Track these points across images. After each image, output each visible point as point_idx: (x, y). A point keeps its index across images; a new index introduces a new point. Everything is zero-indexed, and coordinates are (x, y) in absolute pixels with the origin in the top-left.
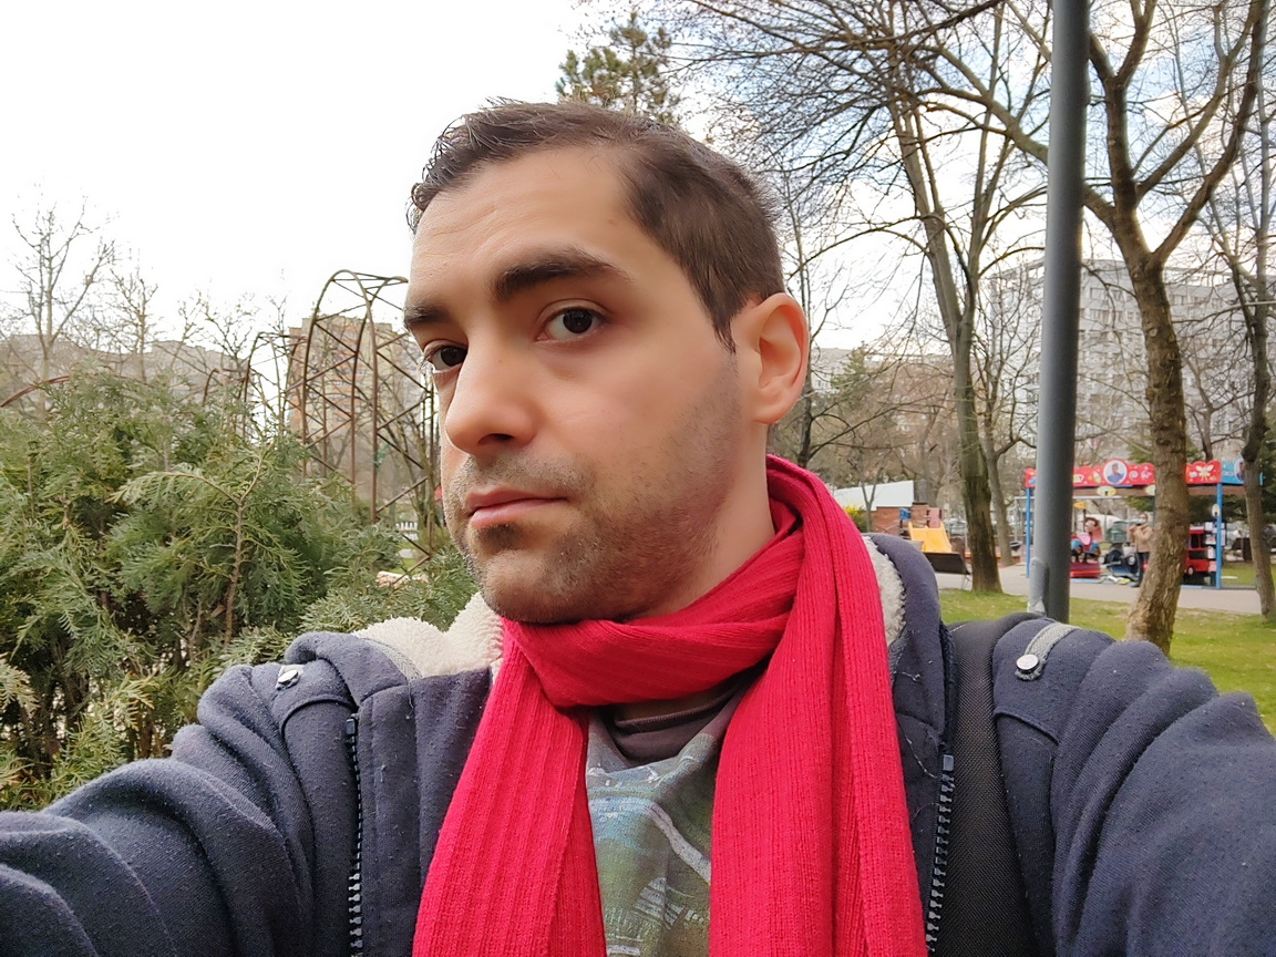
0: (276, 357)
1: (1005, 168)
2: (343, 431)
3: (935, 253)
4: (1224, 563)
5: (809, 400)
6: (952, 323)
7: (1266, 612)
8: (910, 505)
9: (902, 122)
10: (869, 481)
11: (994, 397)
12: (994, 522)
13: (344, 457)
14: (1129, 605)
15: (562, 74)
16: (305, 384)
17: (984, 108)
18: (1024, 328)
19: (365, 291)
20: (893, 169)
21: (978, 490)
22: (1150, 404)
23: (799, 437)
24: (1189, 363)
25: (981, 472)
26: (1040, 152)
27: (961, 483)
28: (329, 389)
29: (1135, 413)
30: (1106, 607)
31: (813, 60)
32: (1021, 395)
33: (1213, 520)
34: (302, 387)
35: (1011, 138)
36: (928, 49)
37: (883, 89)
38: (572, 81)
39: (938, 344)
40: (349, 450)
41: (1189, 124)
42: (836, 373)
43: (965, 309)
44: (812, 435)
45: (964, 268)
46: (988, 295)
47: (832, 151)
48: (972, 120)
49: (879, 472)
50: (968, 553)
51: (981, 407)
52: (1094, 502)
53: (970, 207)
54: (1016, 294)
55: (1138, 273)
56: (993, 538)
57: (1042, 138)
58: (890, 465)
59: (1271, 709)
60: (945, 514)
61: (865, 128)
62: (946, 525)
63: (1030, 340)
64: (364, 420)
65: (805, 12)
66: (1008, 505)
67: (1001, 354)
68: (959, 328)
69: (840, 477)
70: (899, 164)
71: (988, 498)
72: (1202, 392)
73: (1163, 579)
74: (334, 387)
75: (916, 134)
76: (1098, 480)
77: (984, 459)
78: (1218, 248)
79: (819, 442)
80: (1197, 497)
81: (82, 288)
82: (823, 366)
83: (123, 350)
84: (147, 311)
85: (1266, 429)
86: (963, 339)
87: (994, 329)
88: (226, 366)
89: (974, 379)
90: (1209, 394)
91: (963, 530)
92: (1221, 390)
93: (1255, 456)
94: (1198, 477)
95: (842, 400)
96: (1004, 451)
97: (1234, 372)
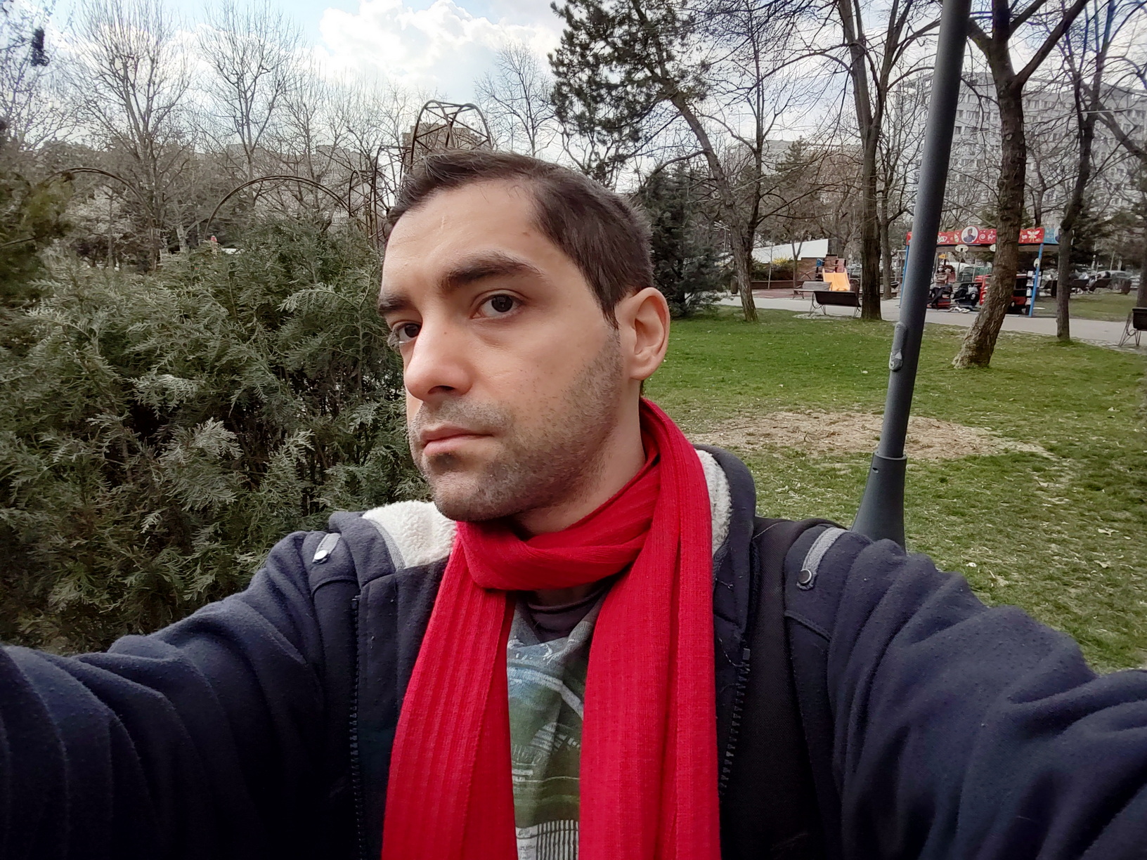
0: (392, 163)
3: (857, 72)
4: (1037, 298)
5: (759, 183)
6: (865, 124)
7: (1059, 336)
8: (825, 256)
10: (798, 239)
11: (891, 180)
12: (881, 267)
14: (967, 328)
18: (916, 130)
20: (829, 8)
21: (872, 249)
22: (1000, 189)
24: (1034, 154)
25: (876, 236)
27: (861, 241)
29: (986, 196)
30: (951, 330)
32: (910, 177)
33: (1034, 269)
39: (854, 139)
42: (780, 161)
43: (876, 113)
44: (759, 208)
45: (877, 84)
46: (894, 103)
49: (805, 233)
50: (861, 290)
51: (880, 186)
52: (953, 253)
53: (885, 37)
56: (879, 279)
58: (814, 228)
59: (1052, 404)
60: (848, 262)
62: (848, 270)
63: (921, 137)
66: (893, 256)
67: (899, 145)
68: (870, 127)
69: (777, 236)
72: (1040, 176)
73: (991, 314)
76: (957, 241)
77: (879, 226)
78: (1067, 66)
79: (764, 214)
80: (1025, 253)
81: (267, 112)
82: (770, 157)
83: (298, 154)
84: (310, 127)
85: (1081, 207)
86: (872, 138)
87: (895, 129)
88: (363, 163)
89: (878, 165)
90: (1045, 177)
91: (860, 273)
92: (1054, 175)
93: (1070, 226)
94: (1028, 239)
95: (783, 181)
96: (895, 217)
97: (1066, 160)
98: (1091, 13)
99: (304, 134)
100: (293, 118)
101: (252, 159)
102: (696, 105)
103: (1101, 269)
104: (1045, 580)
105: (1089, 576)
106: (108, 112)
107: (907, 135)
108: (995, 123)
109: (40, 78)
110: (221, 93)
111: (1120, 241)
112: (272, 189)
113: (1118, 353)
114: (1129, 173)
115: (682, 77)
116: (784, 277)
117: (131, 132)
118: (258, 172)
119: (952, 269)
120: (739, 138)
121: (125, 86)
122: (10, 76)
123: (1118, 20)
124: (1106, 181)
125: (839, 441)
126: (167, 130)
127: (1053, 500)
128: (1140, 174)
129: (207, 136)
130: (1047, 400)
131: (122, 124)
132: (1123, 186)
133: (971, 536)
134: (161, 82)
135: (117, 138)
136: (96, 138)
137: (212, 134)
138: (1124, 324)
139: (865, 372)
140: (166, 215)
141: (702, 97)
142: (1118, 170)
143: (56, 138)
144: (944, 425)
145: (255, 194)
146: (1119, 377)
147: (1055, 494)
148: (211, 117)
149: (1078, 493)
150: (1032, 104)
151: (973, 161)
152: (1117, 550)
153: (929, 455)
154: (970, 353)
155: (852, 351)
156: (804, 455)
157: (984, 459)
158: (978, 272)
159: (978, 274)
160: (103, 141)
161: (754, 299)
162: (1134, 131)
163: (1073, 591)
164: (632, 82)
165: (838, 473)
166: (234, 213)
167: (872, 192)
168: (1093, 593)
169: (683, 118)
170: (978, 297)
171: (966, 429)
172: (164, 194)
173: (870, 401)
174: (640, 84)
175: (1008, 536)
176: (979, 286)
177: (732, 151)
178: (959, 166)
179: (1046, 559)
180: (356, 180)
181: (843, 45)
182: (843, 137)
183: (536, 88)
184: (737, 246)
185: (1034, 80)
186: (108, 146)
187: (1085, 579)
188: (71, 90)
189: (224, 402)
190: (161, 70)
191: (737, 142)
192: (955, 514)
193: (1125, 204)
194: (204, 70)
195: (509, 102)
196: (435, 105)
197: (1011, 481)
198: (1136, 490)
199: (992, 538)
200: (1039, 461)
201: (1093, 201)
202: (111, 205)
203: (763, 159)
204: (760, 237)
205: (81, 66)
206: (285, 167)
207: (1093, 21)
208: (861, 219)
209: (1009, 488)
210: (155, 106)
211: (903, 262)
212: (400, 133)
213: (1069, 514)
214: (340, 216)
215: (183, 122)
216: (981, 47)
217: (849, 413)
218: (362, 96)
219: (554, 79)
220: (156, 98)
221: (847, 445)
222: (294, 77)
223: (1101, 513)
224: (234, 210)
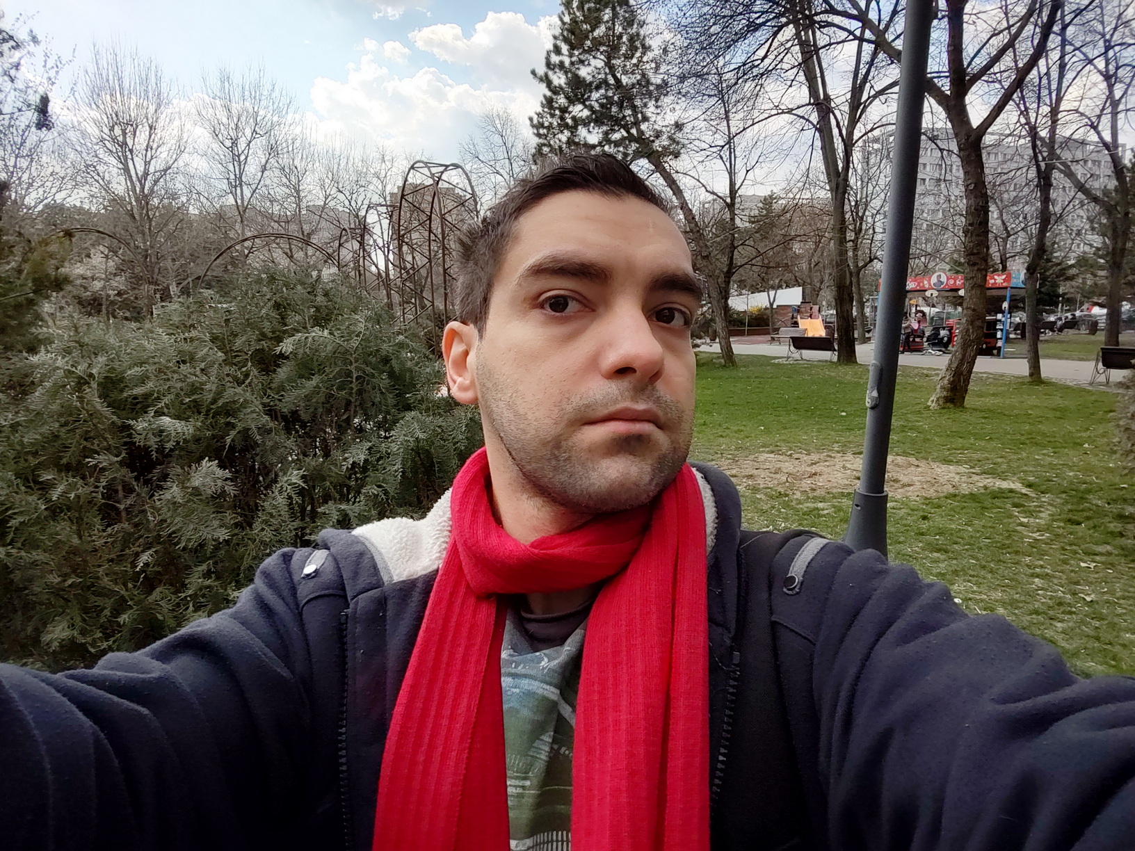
0: (380, 220)
3: (823, 129)
4: (1008, 340)
5: (733, 235)
6: (833, 177)
7: (1031, 375)
8: (799, 304)
9: (803, 33)
10: (773, 288)
11: (861, 230)
12: (855, 313)
14: (941, 370)
15: (562, 8)
18: (882, 182)
20: (795, 70)
21: (844, 297)
22: (966, 236)
24: (996, 203)
25: (848, 283)
26: (897, 55)
27: (834, 289)
29: (953, 242)
30: (925, 372)
32: (878, 227)
33: (1003, 312)
35: (879, 45)
38: (569, 13)
41: (1010, 33)
42: (752, 214)
43: (843, 168)
44: (734, 258)
45: (843, 140)
46: (860, 157)
48: (851, 33)
49: (780, 282)
50: (836, 336)
51: (850, 235)
52: (924, 299)
53: (849, 96)
55: (964, 144)
56: (853, 325)
57: (900, 45)
58: (788, 276)
59: (1028, 442)
60: (822, 309)
61: (776, 41)
62: (823, 317)
63: (887, 189)
66: (865, 302)
67: (867, 196)
68: (839, 181)
69: (753, 286)
70: (799, 66)
71: (852, 299)
72: (1004, 223)
73: (964, 356)
75: (812, 43)
76: (927, 286)
78: (1023, 120)
79: (739, 264)
80: (993, 297)
81: (260, 174)
82: (743, 210)
83: (288, 213)
84: (301, 188)
85: (1044, 251)
86: (840, 191)
87: (862, 182)
88: (352, 221)
89: (847, 216)
90: (1008, 224)
91: (834, 319)
92: (1017, 222)
93: (1035, 270)
94: (995, 283)
95: (756, 232)
96: (865, 266)
97: (1027, 208)
98: (1043, 70)
99: (295, 194)
100: (284, 180)
101: (244, 218)
102: (671, 163)
103: (1068, 311)
104: (1031, 614)
105: (1074, 609)
106: (107, 175)
107: (874, 188)
108: (957, 174)
109: (42, 144)
110: (217, 157)
111: (1084, 283)
112: (264, 246)
113: (1089, 391)
114: (1088, 218)
115: (657, 137)
116: (760, 324)
117: (128, 194)
118: (250, 231)
119: (924, 314)
120: (713, 193)
121: (123, 151)
122: (12, 142)
123: (1069, 76)
124: (1067, 226)
125: (821, 481)
126: (163, 192)
127: (1034, 535)
128: (1100, 219)
129: (202, 197)
130: (1023, 438)
131: (120, 186)
132: (1084, 231)
133: (956, 573)
134: (158, 147)
135: (114, 200)
136: (94, 201)
137: (206, 195)
138: (1093, 363)
139: (844, 414)
140: (159, 273)
141: (677, 155)
142: (1078, 216)
143: (55, 201)
144: (923, 463)
145: (246, 252)
146: (1092, 414)
147: (1036, 529)
148: (205, 179)
149: (1059, 527)
150: (992, 157)
151: (938, 210)
152: (1101, 583)
153: (909, 494)
154: (945, 393)
155: (830, 394)
156: (787, 495)
157: (964, 496)
158: (949, 316)
159: (949, 318)
160: (101, 203)
161: (732, 346)
162: (1091, 179)
163: (1059, 625)
164: (609, 142)
165: (821, 512)
166: (226, 270)
167: (842, 241)
168: (1079, 627)
169: (659, 175)
170: (950, 340)
171: (944, 467)
172: (158, 253)
173: (850, 442)
174: (617, 144)
175: (991, 572)
176: (951, 329)
177: (706, 206)
178: (925, 215)
179: (1031, 593)
180: (345, 237)
181: (809, 104)
182: (812, 190)
183: (518, 149)
184: (714, 294)
185: (992, 134)
186: (105, 208)
187: (1071, 613)
188: (72, 155)
189: (219, 444)
190: (159, 136)
191: (711, 197)
192: (938, 551)
193: (1087, 249)
194: (200, 135)
195: (492, 163)
196: (422, 165)
197: (991, 517)
198: (1115, 524)
199: (975, 573)
200: (1018, 497)
201: (1056, 246)
202: (106, 264)
203: (736, 212)
204: (736, 286)
205: (82, 133)
206: (276, 226)
207: (1046, 77)
208: (833, 267)
209: (990, 524)
210: (152, 170)
211: (875, 307)
212: (387, 192)
213: (1051, 548)
214: (329, 272)
215: (179, 184)
216: (940, 103)
217: (830, 453)
218: (351, 158)
219: (535, 141)
220: (153, 162)
221: (829, 485)
222: (286, 141)
223: (1082, 547)
224: (226, 267)
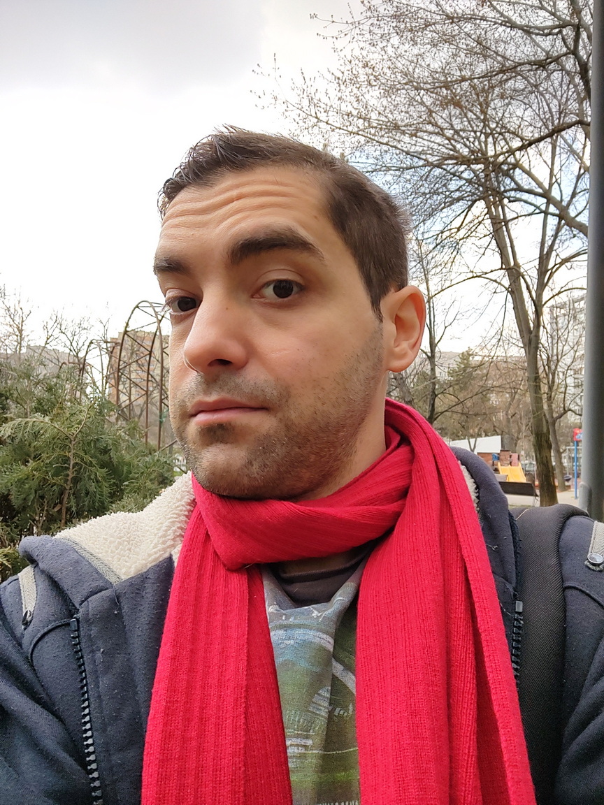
0: (101, 355)
1: (559, 238)
2: (142, 401)
3: (514, 291)
5: (434, 384)
6: (525, 336)
8: (499, 452)
9: (493, 209)
10: (472, 436)
13: (142, 418)
16: (119, 372)
17: (545, 200)
19: (156, 313)
20: (488, 239)
21: (543, 441)
23: (428, 407)
25: (545, 430)
26: (582, 228)
27: (532, 438)
28: (133, 376)
31: (437, 171)
32: (570, 381)
34: (117, 374)
35: (563, 219)
36: (509, 164)
37: (481, 189)
39: (517, 349)
40: (144, 413)
42: (451, 366)
43: (534, 327)
44: (436, 406)
47: (449, 228)
48: (538, 208)
49: (479, 430)
54: (567, 317)
56: (553, 474)
57: (584, 219)
58: (486, 426)
60: (521, 458)
61: (470, 212)
62: (522, 465)
63: (576, 346)
64: (154, 395)
65: (433, 142)
66: (563, 452)
67: (558, 353)
68: (530, 339)
69: (454, 433)
70: (491, 236)
71: (550, 447)
74: (136, 374)
75: (502, 217)
77: (547, 422)
79: (441, 410)
82: (443, 363)
86: (533, 347)
87: (553, 340)
88: (71, 361)
89: (540, 371)
91: (534, 468)
95: (455, 384)
96: (560, 416)
107: (564, 345)
182: (506, 348)
196: (147, 304)
203: (436, 364)
208: (529, 417)
212: (109, 337)
